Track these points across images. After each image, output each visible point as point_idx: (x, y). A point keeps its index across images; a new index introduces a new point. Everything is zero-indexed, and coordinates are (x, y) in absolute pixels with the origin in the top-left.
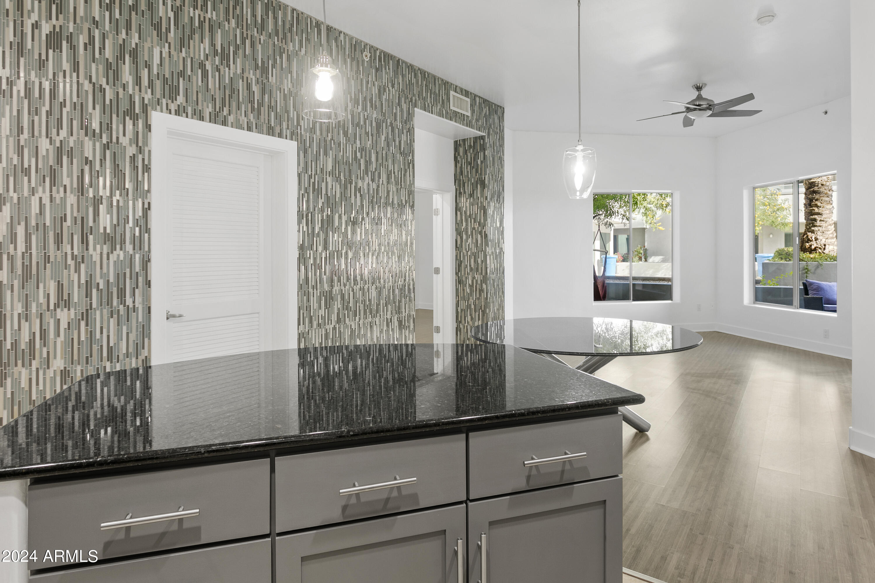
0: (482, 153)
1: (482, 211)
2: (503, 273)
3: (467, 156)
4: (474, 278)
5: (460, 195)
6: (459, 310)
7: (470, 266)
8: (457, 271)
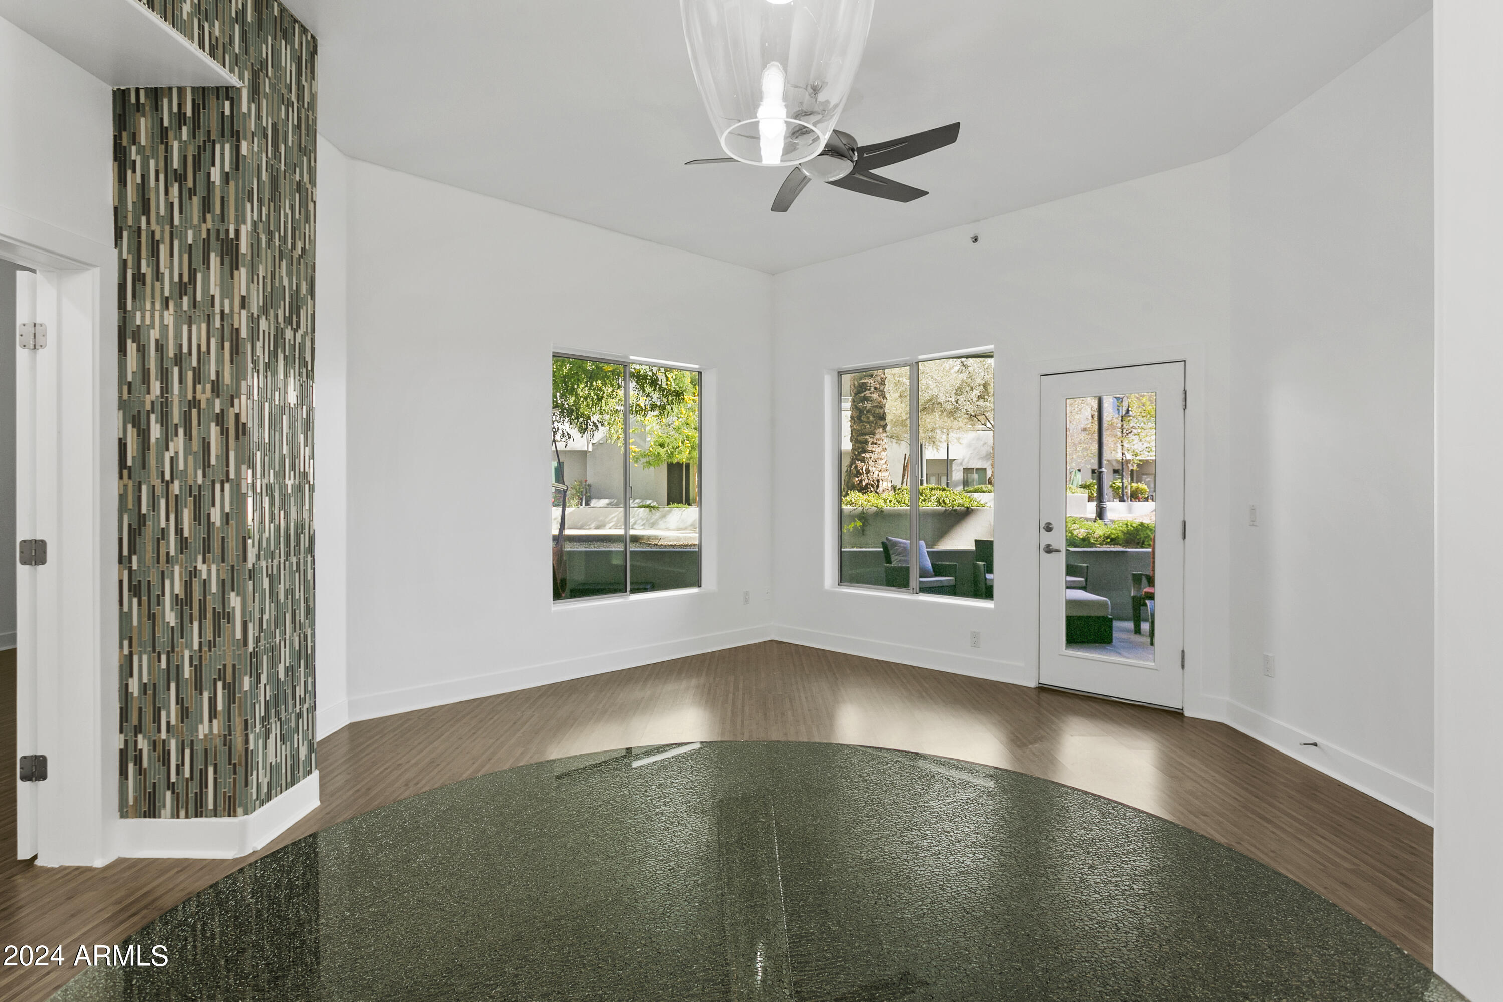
0: (227, 147)
1: (227, 345)
2: (311, 550)
3: (168, 149)
4: (194, 573)
5: (139, 285)
6: (134, 687)
7: (179, 531)
8: (125, 552)
